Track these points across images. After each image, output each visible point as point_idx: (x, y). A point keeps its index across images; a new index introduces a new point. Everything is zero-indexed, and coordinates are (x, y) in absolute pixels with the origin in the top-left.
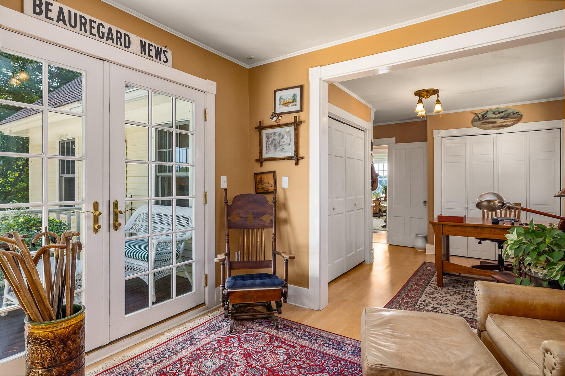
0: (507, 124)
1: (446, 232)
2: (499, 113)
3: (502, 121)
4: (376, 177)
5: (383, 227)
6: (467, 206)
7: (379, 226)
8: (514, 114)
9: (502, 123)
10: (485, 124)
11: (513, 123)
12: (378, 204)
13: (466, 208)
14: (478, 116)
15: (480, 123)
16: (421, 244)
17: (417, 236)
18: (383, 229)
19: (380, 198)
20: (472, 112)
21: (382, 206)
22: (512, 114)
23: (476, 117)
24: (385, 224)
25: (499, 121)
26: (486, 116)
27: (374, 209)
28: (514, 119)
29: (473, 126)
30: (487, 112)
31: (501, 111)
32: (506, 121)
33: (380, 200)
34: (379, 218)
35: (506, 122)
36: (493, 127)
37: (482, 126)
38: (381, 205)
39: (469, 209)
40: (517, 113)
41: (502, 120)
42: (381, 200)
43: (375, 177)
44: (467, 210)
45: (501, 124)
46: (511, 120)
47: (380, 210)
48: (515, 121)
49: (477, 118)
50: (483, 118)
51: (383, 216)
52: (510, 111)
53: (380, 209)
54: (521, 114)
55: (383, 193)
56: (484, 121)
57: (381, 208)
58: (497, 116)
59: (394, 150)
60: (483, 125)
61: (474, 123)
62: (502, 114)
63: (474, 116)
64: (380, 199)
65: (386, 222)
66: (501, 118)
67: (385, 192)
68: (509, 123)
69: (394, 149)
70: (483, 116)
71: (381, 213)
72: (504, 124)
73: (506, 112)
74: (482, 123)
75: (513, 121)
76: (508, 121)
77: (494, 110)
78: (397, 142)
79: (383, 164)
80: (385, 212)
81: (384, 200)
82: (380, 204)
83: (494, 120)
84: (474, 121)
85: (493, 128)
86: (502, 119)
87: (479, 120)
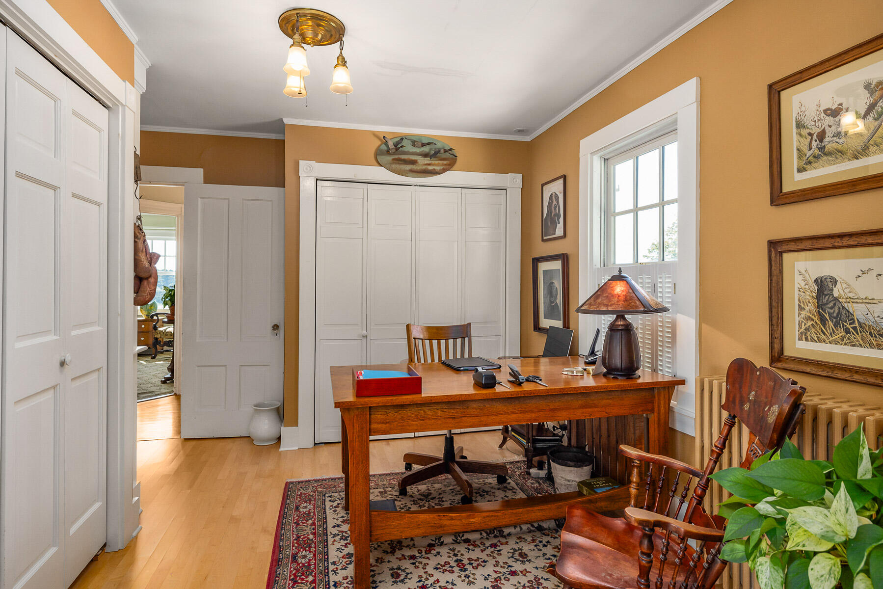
0: (434, 169)
1: (380, 426)
2: (423, 145)
3: (426, 163)
4: (150, 264)
5: (164, 382)
6: (364, 332)
7: (153, 381)
8: (445, 151)
9: (426, 166)
10: (399, 163)
11: (443, 169)
12: (151, 328)
13: (363, 336)
14: (386, 143)
15: (389, 158)
16: (266, 427)
17: (259, 407)
18: (165, 388)
19: (157, 315)
20: (375, 134)
21: (161, 332)
22: (442, 151)
23: (383, 145)
24: (169, 376)
25: (422, 161)
26: (402, 147)
27: (143, 339)
28: (445, 162)
29: (377, 165)
30: (402, 139)
31: (425, 141)
32: (433, 162)
33: (155, 318)
34: (154, 358)
35: (434, 165)
36: (412, 171)
37: (394, 166)
38: (159, 329)
39: (368, 339)
40: (451, 150)
41: (427, 160)
42: (160, 318)
43: (147, 265)
44: (364, 340)
45: (424, 167)
46: (441, 162)
47: (157, 341)
48: (445, 165)
49: (384, 147)
50: (397, 150)
51: (162, 353)
52: (439, 145)
53: (156, 339)
54: (455, 155)
55: (165, 304)
56: (396, 157)
57: (159, 336)
58: (418, 150)
59: (199, 199)
60: (396, 163)
61: (380, 158)
62: (426, 149)
63: (378, 143)
64: (157, 317)
65: (171, 369)
66: (426, 155)
67: (169, 303)
68: (437, 168)
69: (202, 198)
70: (396, 145)
71: (157, 346)
72: (430, 168)
73: (432, 146)
74: (394, 159)
75: (443, 165)
76: (436, 165)
77: (414, 138)
78: (208, 180)
79: (164, 241)
80: (171, 344)
81: (166, 320)
82: (155, 328)
83: (413, 158)
84: (378, 153)
85: (411, 174)
86: (425, 159)
87: (388, 152)
